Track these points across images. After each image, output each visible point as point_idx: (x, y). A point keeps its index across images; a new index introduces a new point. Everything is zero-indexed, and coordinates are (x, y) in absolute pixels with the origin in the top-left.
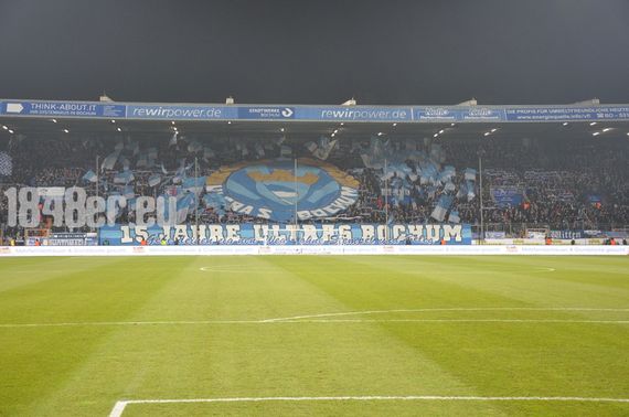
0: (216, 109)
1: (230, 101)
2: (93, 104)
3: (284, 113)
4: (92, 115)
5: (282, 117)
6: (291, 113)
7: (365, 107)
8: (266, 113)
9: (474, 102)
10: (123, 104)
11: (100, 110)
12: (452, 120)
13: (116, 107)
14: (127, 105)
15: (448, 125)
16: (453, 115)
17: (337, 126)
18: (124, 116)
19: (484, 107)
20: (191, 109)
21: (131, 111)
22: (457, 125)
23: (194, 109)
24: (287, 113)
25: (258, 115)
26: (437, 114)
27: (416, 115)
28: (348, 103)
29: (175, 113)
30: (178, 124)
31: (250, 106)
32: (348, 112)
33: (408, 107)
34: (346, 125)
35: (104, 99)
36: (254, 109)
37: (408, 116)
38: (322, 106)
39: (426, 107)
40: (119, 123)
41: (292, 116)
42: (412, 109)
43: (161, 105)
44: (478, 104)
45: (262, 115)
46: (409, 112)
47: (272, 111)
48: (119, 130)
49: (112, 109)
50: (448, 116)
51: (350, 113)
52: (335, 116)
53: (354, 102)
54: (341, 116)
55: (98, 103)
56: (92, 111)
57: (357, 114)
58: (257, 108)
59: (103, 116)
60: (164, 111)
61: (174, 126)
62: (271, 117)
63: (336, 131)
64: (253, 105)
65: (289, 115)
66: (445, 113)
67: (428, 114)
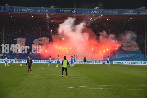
0: (48, 9)
1: (53, 6)
2: (2, 7)
3: (72, 11)
4: (2, 11)
5: (72, 13)
7: (102, 9)
9: (144, 8)
10: (13, 7)
11: (5, 9)
13: (11, 8)
14: (15, 7)
15: (133, 16)
16: (136, 12)
17: (92, 16)
18: (14, 12)
20: (38, 9)
21: (16, 9)
22: (137, 16)
23: (40, 9)
25: (63, 12)
26: (129, 12)
27: (121, 13)
28: (96, 8)
29: (32, 11)
30: (34, 15)
31: (60, 8)
33: (118, 10)
34: (95, 16)
35: (6, 5)
37: (119, 13)
38: (87, 9)
39: (125, 10)
40: (12, 14)
41: (76, 13)
43: (27, 8)
44: (145, 8)
45: (65, 12)
46: (119, 11)
47: (68, 10)
48: (12, 16)
49: (9, 9)
50: (134, 13)
51: (97, 12)
52: (91, 13)
53: (98, 8)
54: (93, 13)
55: (4, 6)
56: (2, 9)
57: (99, 12)
58: (63, 9)
59: (6, 11)
60: (28, 10)
61: (32, 15)
62: (68, 13)
63: (91, 18)
64: (61, 8)
65: (74, 12)
66: (133, 12)
67: (126, 12)
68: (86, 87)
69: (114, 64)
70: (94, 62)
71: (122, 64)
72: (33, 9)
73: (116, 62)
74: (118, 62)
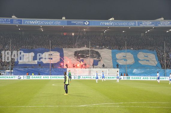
0: (58, 21)
1: (64, 18)
2: (9, 19)
3: (85, 23)
4: (9, 23)
5: (85, 25)
6: (88, 23)
7: (118, 21)
8: (78, 23)
9: (162, 19)
10: (21, 19)
11: (12, 21)
12: (153, 26)
13: (19, 20)
14: (23, 19)
15: (151, 28)
16: (154, 24)
17: (106, 28)
18: (22, 24)
19: (167, 21)
20: (48, 21)
21: (24, 22)
22: (155, 28)
23: (49, 21)
24: (87, 23)
25: (75, 24)
26: (147, 23)
27: (138, 24)
28: (111, 19)
29: (42, 23)
30: (43, 27)
31: (71, 20)
32: (111, 23)
33: (135, 21)
34: (110, 28)
35: (14, 17)
36: (74, 21)
37: (135, 24)
38: (100, 20)
39: (143, 21)
40: (19, 27)
41: (89, 25)
42: (137, 21)
43: (36, 20)
44: (164, 19)
45: (77, 24)
46: (135, 23)
47: (81, 22)
48: (19, 29)
49: (17, 21)
50: (152, 24)
51: (112, 23)
52: (106, 24)
53: (113, 19)
54: (108, 24)
55: (11, 18)
56: (9, 21)
57: (115, 24)
58: (75, 21)
59: (13, 24)
60: (37, 22)
61: (41, 28)
62: (80, 25)
63: (106, 31)
64: (73, 20)
65: (87, 24)
66: (150, 23)
67: (143, 24)
68: (100, 105)
69: (131, 79)
70: (109, 78)
71: (140, 80)
72: (43, 21)
73: (133, 77)
74: (135, 77)
